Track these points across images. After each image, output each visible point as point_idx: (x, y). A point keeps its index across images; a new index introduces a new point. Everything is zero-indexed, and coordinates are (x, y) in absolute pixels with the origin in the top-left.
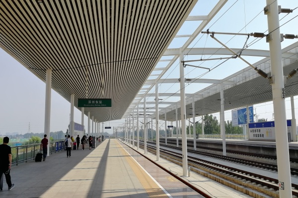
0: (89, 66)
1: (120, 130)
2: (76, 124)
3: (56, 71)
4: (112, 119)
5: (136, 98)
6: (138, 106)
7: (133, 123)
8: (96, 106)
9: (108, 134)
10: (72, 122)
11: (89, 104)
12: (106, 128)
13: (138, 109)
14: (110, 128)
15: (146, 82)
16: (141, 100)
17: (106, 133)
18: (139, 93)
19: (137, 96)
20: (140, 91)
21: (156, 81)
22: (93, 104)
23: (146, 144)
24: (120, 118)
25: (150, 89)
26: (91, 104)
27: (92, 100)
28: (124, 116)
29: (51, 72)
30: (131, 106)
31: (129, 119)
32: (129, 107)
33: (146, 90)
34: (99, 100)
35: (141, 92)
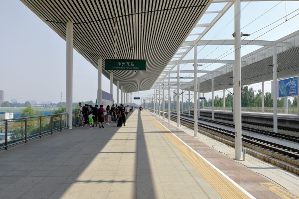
0: (118, 18)
1: (148, 102)
2: (104, 92)
3: (79, 24)
4: (140, 90)
5: (168, 66)
6: (169, 76)
7: (163, 94)
8: (127, 70)
9: (136, 104)
10: (99, 90)
11: (119, 66)
12: (135, 98)
13: (169, 78)
14: (139, 98)
15: (183, 44)
16: (173, 67)
17: (134, 104)
18: (173, 59)
19: (170, 63)
20: (175, 56)
21: (195, 42)
22: (123, 66)
23: (179, 117)
24: (149, 89)
25: (186, 54)
26: (121, 66)
27: (122, 61)
28: (153, 87)
29: (73, 26)
30: (162, 75)
31: (158, 89)
32: (160, 77)
33: (181, 56)
34: (130, 61)
35: (175, 58)
